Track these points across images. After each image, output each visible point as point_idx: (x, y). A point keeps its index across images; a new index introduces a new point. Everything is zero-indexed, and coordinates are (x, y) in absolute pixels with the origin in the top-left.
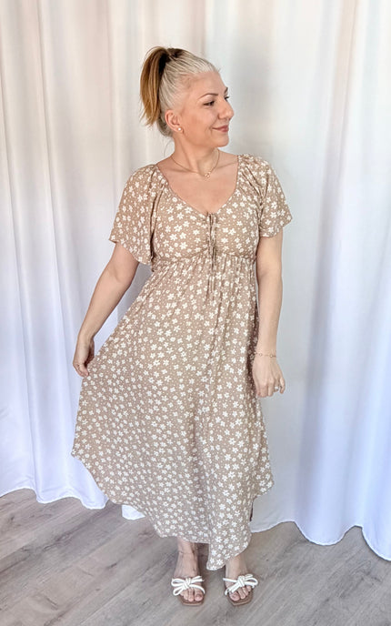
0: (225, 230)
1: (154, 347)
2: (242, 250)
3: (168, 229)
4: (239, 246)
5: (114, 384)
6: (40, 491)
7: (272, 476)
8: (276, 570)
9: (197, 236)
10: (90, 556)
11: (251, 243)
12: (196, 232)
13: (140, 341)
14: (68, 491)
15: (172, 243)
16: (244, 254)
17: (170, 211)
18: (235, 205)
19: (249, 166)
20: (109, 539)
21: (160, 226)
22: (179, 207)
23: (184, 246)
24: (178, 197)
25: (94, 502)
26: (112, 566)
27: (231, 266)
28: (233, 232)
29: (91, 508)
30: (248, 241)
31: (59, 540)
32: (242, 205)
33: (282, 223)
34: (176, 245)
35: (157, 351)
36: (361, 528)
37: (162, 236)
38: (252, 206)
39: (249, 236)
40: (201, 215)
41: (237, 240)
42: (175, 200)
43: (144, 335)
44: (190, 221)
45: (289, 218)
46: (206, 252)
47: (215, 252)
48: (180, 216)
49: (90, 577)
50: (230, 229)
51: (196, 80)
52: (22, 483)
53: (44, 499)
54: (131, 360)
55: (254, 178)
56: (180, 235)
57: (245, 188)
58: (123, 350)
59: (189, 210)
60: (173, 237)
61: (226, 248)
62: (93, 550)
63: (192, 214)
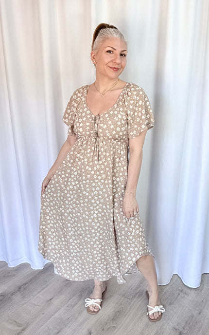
0: (102, 125)
9: (88, 126)
10: (38, 295)
12: (88, 124)
17: (81, 111)
18: (111, 112)
20: (48, 285)
22: (85, 110)
23: (81, 130)
24: (87, 104)
28: (105, 127)
29: (36, 269)
31: (19, 288)
34: (78, 129)
39: (115, 130)
40: (93, 115)
44: (87, 118)
46: (92, 135)
48: (84, 114)
49: (38, 307)
50: (104, 125)
56: (80, 124)
57: (121, 103)
60: (78, 125)
61: (101, 135)
62: (39, 292)
63: (89, 114)
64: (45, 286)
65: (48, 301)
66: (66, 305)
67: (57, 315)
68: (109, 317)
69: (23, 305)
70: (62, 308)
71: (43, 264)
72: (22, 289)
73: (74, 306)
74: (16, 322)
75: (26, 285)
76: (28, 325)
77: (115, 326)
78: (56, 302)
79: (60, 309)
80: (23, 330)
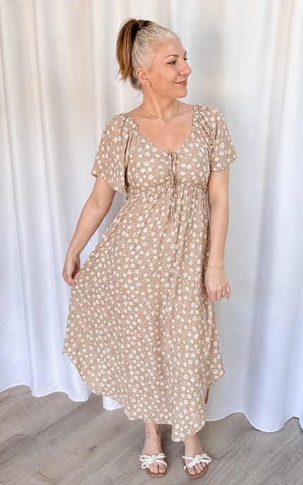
0: (184, 166)
1: (127, 259)
2: (196, 181)
3: (139, 164)
4: (194, 178)
5: (97, 291)
6: (35, 386)
7: (222, 366)
8: (227, 453)
9: (161, 170)
11: (204, 176)
12: (160, 167)
13: (116, 255)
15: (141, 175)
16: (198, 184)
17: (140, 150)
18: (191, 145)
19: (202, 113)
21: (132, 161)
22: (147, 147)
23: (151, 177)
24: (145, 139)
25: (79, 395)
26: (94, 448)
27: (188, 194)
28: (189, 167)
30: (201, 174)
32: (197, 145)
33: (229, 160)
34: (145, 177)
35: (129, 263)
36: (298, 419)
37: (134, 169)
38: (204, 146)
39: (202, 170)
40: (164, 154)
41: (193, 173)
42: (143, 141)
43: (119, 250)
44: (155, 158)
45: (234, 156)
46: (168, 183)
47: (176, 182)
48: (148, 154)
49: (75, 456)
50: (187, 164)
51: (162, 44)
52: (19, 380)
53: (38, 393)
54: (109, 271)
55: (206, 123)
56: (147, 169)
57: (199, 132)
58: (103, 263)
59: (155, 150)
60: (143, 170)
61: (184, 180)
63: (157, 153)
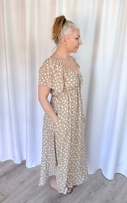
3: (72, 80)
10: (16, 179)
14: (10, 158)
17: (70, 74)
20: (22, 173)
29: (17, 163)
31: (6, 173)
37: (69, 82)
42: (69, 70)
49: (15, 185)
53: (2, 160)
60: (74, 83)
62: (16, 177)
64: (20, 173)
65: (21, 183)
66: (31, 186)
67: (25, 192)
68: (56, 195)
69: (7, 183)
70: (29, 188)
71: (21, 160)
72: (7, 174)
73: (36, 187)
74: (1, 193)
75: (10, 172)
76: (8, 196)
77: (60, 202)
78: (26, 184)
79: (28, 188)
80: (5, 199)
